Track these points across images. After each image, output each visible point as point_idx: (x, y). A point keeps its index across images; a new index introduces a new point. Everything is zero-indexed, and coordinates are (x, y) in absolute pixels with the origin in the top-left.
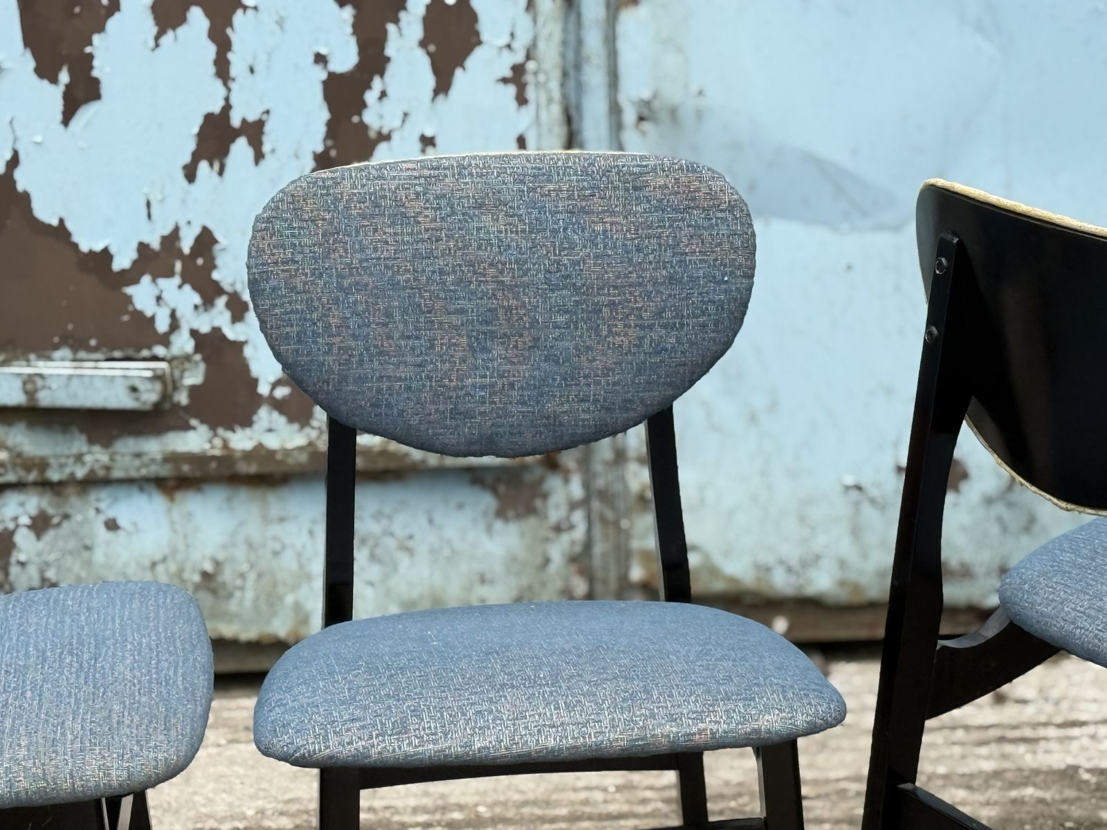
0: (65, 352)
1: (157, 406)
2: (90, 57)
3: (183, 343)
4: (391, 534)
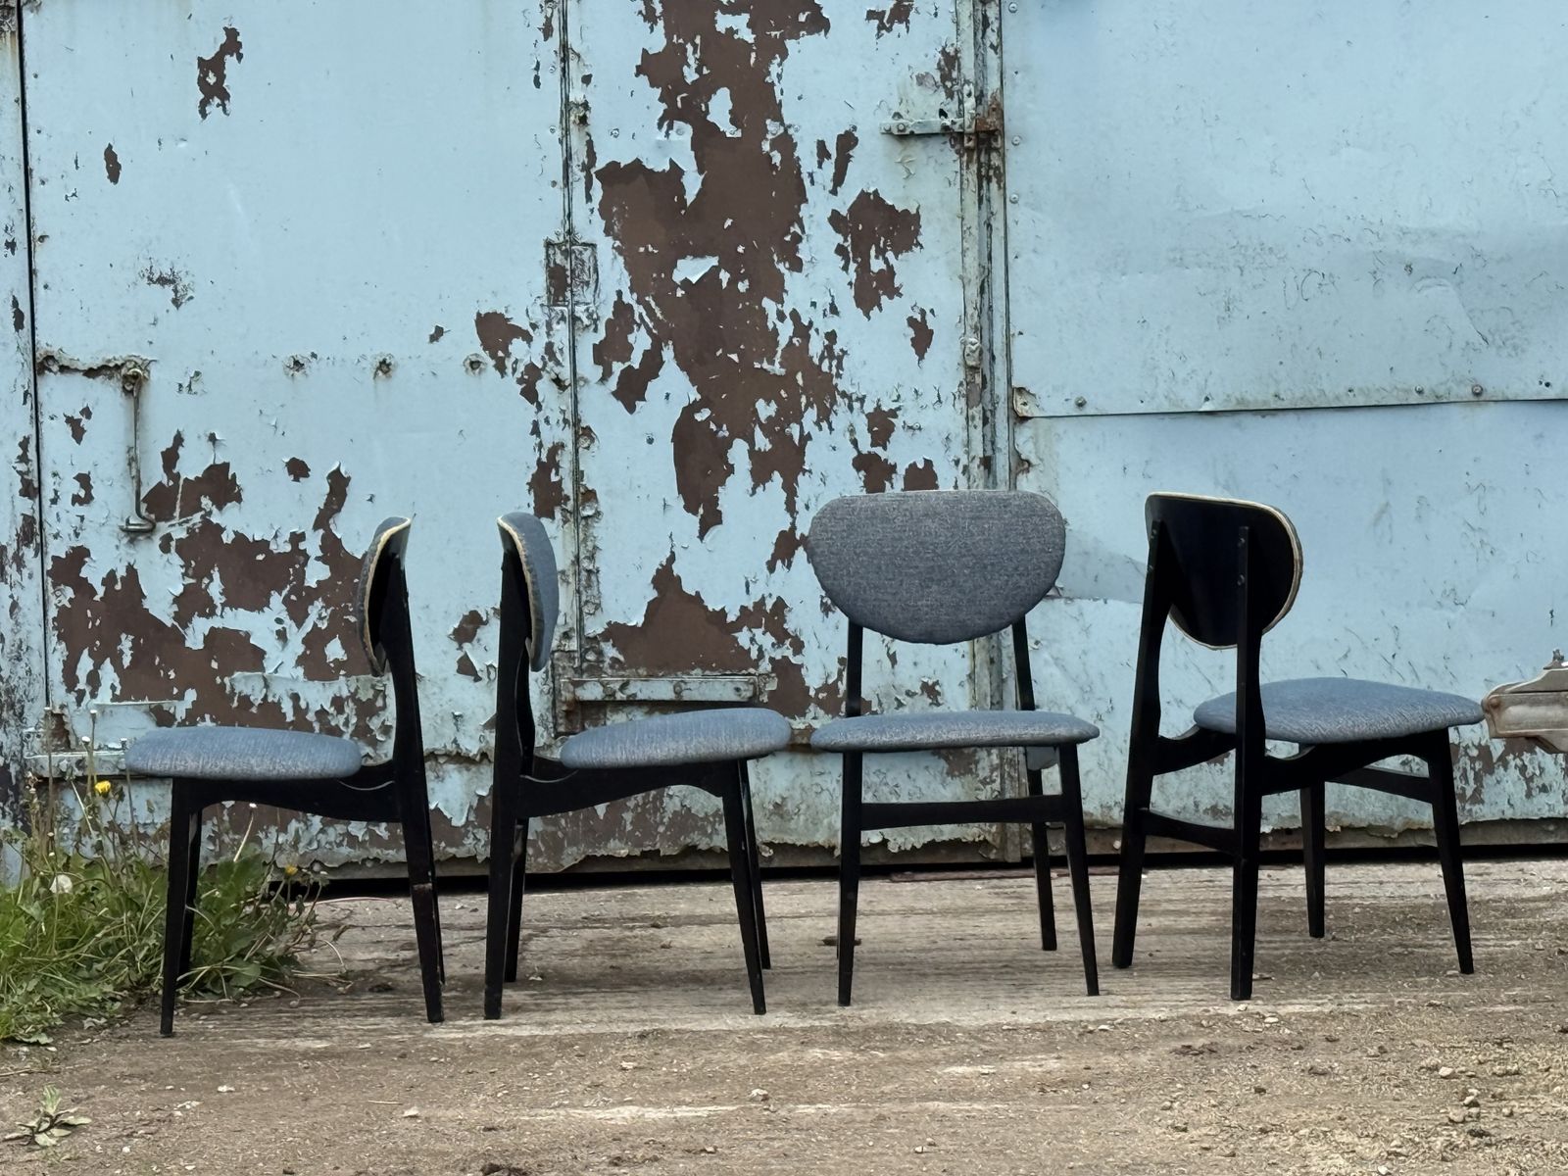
0: (698, 671)
1: (750, 698)
2: (717, 498)
3: (765, 666)
4: (886, 784)
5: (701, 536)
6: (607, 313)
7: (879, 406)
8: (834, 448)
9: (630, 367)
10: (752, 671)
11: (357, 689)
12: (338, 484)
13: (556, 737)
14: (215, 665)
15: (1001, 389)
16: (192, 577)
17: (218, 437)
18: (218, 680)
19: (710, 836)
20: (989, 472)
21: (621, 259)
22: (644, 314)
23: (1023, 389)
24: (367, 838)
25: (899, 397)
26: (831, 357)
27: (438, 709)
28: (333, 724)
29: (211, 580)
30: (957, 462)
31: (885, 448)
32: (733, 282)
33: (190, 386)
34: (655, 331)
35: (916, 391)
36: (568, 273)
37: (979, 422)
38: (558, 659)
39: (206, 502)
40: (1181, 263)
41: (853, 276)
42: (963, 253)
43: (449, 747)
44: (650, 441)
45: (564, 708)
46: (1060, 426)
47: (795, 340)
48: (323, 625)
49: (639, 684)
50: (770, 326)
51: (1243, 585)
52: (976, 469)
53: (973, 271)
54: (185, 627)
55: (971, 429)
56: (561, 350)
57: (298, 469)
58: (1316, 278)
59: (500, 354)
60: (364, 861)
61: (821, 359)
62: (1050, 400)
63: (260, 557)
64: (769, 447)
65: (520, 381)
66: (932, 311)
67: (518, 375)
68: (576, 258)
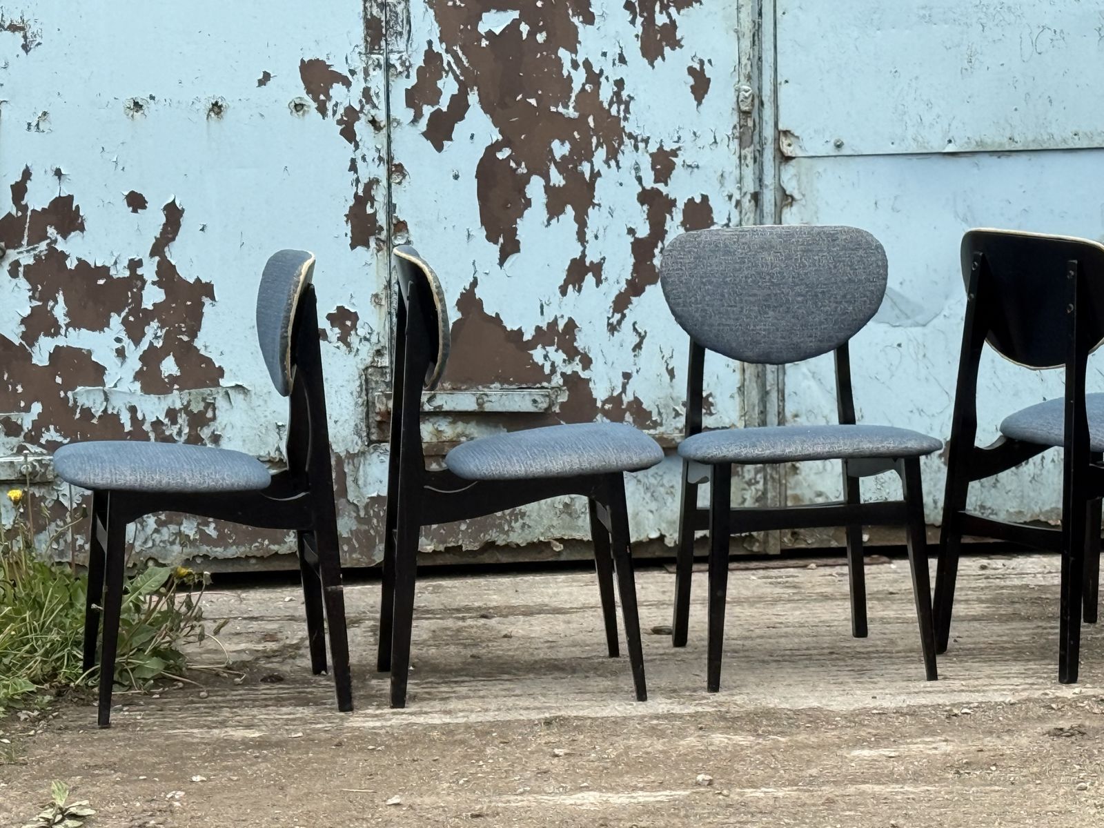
0: (497, 385)
1: (546, 409)
2: (516, 229)
3: (557, 380)
4: (662, 485)
5: (501, 263)
6: (418, 61)
7: (661, 146)
8: (621, 184)
9: (439, 110)
10: (545, 384)
11: (189, 402)
12: (173, 214)
13: (368, 446)
14: (59, 380)
15: (769, 132)
16: (39, 300)
17: (63, 172)
18: (62, 394)
19: (507, 533)
20: (757, 205)
21: (431, 12)
22: (452, 61)
23: (789, 131)
24: (198, 537)
25: (679, 138)
26: (620, 102)
27: (263, 420)
28: (167, 433)
29: (56, 302)
30: (730, 197)
31: (666, 184)
32: (532, 34)
33: (38, 125)
34: (461, 78)
35: (695, 133)
36: (383, 24)
37: (750, 161)
38: (371, 375)
39: (51, 231)
40: (928, 19)
41: (639, 29)
42: (738, 9)
43: (272, 454)
44: (456, 177)
45: (378, 418)
46: (820, 166)
47: (588, 87)
48: (158, 344)
49: (445, 396)
50: (565, 73)
51: (1072, 312)
52: (747, 203)
53: (747, 26)
54: (32, 345)
55: (744, 167)
56: (377, 94)
57: (136, 202)
58: (1048, 34)
59: (322, 97)
60: (194, 557)
61: (610, 105)
62: (810, 141)
63: (101, 282)
64: (563, 183)
65: (339, 122)
66: (710, 61)
67: (338, 116)
68: (391, 10)
